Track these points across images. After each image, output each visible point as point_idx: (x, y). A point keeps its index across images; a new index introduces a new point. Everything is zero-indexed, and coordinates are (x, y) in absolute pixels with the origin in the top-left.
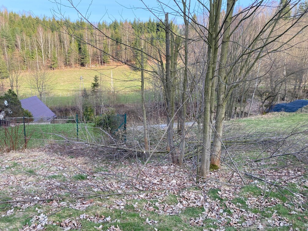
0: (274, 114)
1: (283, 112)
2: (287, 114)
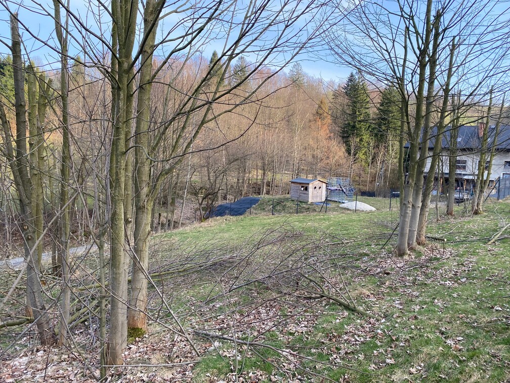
0: (216, 220)
1: (229, 216)
2: (234, 218)
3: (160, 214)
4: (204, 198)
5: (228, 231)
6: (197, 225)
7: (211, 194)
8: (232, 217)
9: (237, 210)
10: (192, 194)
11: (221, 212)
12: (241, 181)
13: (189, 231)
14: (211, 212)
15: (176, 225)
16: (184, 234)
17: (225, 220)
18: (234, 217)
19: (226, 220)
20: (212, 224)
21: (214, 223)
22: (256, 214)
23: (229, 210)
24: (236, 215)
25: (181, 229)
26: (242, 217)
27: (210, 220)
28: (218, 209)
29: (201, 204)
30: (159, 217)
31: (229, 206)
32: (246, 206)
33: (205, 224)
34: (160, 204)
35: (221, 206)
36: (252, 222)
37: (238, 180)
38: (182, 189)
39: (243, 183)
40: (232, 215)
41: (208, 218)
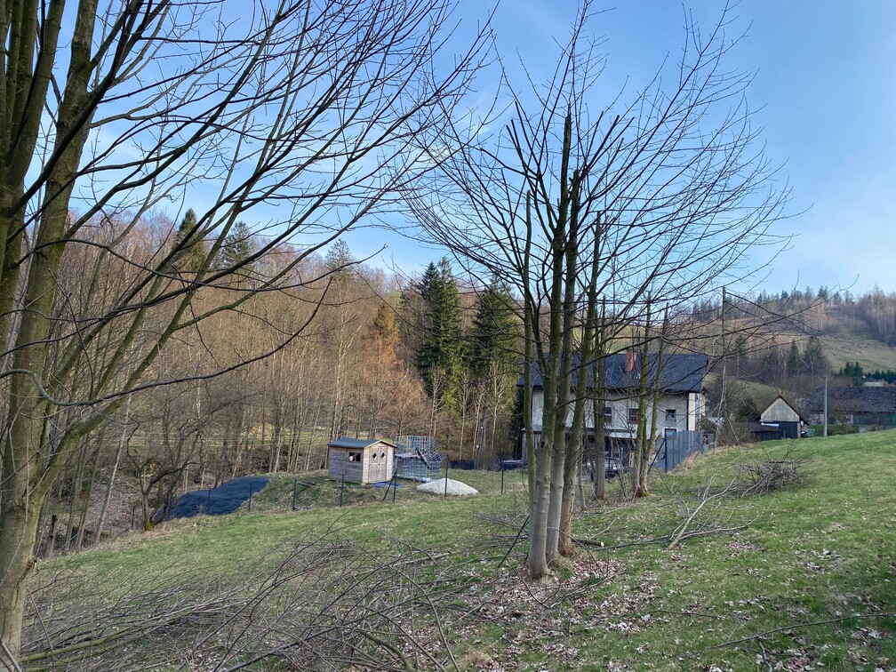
0: (178, 526)
1: (204, 516)
2: (214, 520)
3: (54, 518)
4: (153, 483)
5: (203, 546)
6: (135, 536)
7: (168, 473)
8: (210, 518)
9: (222, 503)
10: (127, 472)
11: (188, 508)
12: (230, 446)
13: (116, 551)
14: (168, 509)
15: (89, 538)
16: (106, 557)
17: (195, 525)
18: (215, 517)
19: (198, 524)
20: (170, 533)
21: (174, 532)
22: (260, 509)
23: (206, 503)
24: (220, 513)
25: (99, 548)
26: (232, 516)
27: (165, 526)
28: (182, 502)
29: (146, 494)
30: (53, 524)
31: (205, 495)
32: (242, 495)
33: (153, 534)
34: (57, 496)
35: (188, 496)
36: (252, 526)
37: (225, 444)
38: (107, 463)
39: (235, 448)
40: (212, 514)
41: (160, 521)
